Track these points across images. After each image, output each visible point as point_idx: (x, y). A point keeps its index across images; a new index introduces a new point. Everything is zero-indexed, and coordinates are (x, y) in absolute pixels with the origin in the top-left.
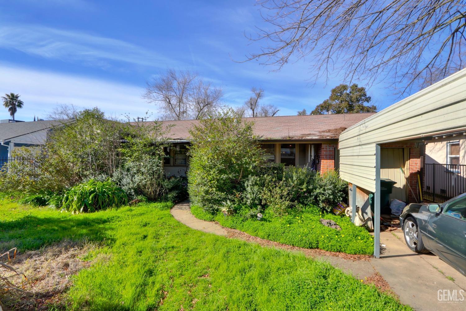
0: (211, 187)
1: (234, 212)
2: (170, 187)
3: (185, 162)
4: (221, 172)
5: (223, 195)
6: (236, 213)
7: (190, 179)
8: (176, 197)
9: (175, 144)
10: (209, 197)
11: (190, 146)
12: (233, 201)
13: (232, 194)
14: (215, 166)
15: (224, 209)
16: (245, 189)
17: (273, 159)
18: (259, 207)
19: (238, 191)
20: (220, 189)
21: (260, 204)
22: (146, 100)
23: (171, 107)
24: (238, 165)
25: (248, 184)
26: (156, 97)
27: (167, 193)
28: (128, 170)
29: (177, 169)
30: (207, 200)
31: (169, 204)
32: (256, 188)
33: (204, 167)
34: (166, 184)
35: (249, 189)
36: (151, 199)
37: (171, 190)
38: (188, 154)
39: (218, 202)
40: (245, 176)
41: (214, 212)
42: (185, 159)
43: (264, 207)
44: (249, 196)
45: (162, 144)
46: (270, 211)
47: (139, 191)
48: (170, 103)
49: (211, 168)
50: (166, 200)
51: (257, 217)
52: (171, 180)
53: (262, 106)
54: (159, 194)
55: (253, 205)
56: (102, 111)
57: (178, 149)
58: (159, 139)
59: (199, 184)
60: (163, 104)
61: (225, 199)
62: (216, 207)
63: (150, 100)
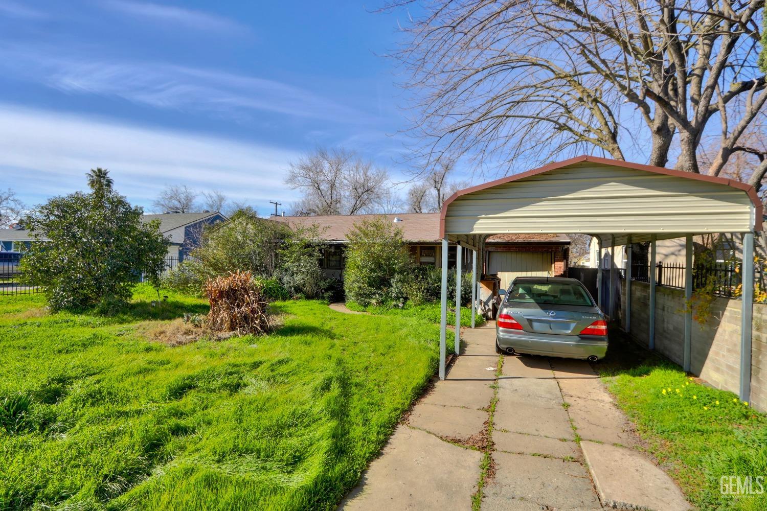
0: (363, 283)
1: (381, 303)
2: (326, 286)
3: (340, 264)
4: (372, 270)
5: (372, 290)
6: (383, 304)
7: (346, 277)
8: (331, 296)
9: (331, 245)
10: (362, 292)
11: (345, 248)
12: (381, 295)
13: (381, 289)
14: (367, 265)
15: (374, 301)
16: (391, 286)
17: (433, 261)
18: (401, 299)
19: (385, 286)
20: (370, 285)
21: (402, 297)
22: (289, 185)
23: (320, 193)
24: (386, 265)
25: (393, 281)
26: (301, 182)
27: (323, 293)
28: (286, 270)
29: (331, 271)
30: (360, 295)
31: (326, 302)
32: (399, 284)
33: (358, 267)
34: (323, 285)
35: (394, 285)
36: (309, 297)
37: (327, 290)
38: (343, 256)
39: (369, 296)
40: (392, 275)
41: (366, 305)
42: (340, 261)
43: (406, 299)
44: (394, 292)
45: (319, 246)
46: (409, 302)
47: (298, 289)
48: (319, 189)
49: (363, 268)
50: (323, 298)
51: (399, 306)
52: (327, 281)
53: (452, 183)
54: (317, 292)
55: (397, 298)
56: (254, 210)
57: (333, 250)
58: (316, 240)
59: (353, 282)
60: (311, 190)
61: (375, 294)
62: (367, 300)
63: (293, 186)
